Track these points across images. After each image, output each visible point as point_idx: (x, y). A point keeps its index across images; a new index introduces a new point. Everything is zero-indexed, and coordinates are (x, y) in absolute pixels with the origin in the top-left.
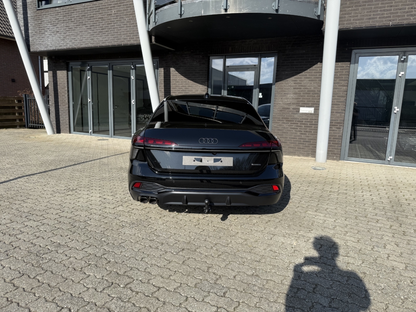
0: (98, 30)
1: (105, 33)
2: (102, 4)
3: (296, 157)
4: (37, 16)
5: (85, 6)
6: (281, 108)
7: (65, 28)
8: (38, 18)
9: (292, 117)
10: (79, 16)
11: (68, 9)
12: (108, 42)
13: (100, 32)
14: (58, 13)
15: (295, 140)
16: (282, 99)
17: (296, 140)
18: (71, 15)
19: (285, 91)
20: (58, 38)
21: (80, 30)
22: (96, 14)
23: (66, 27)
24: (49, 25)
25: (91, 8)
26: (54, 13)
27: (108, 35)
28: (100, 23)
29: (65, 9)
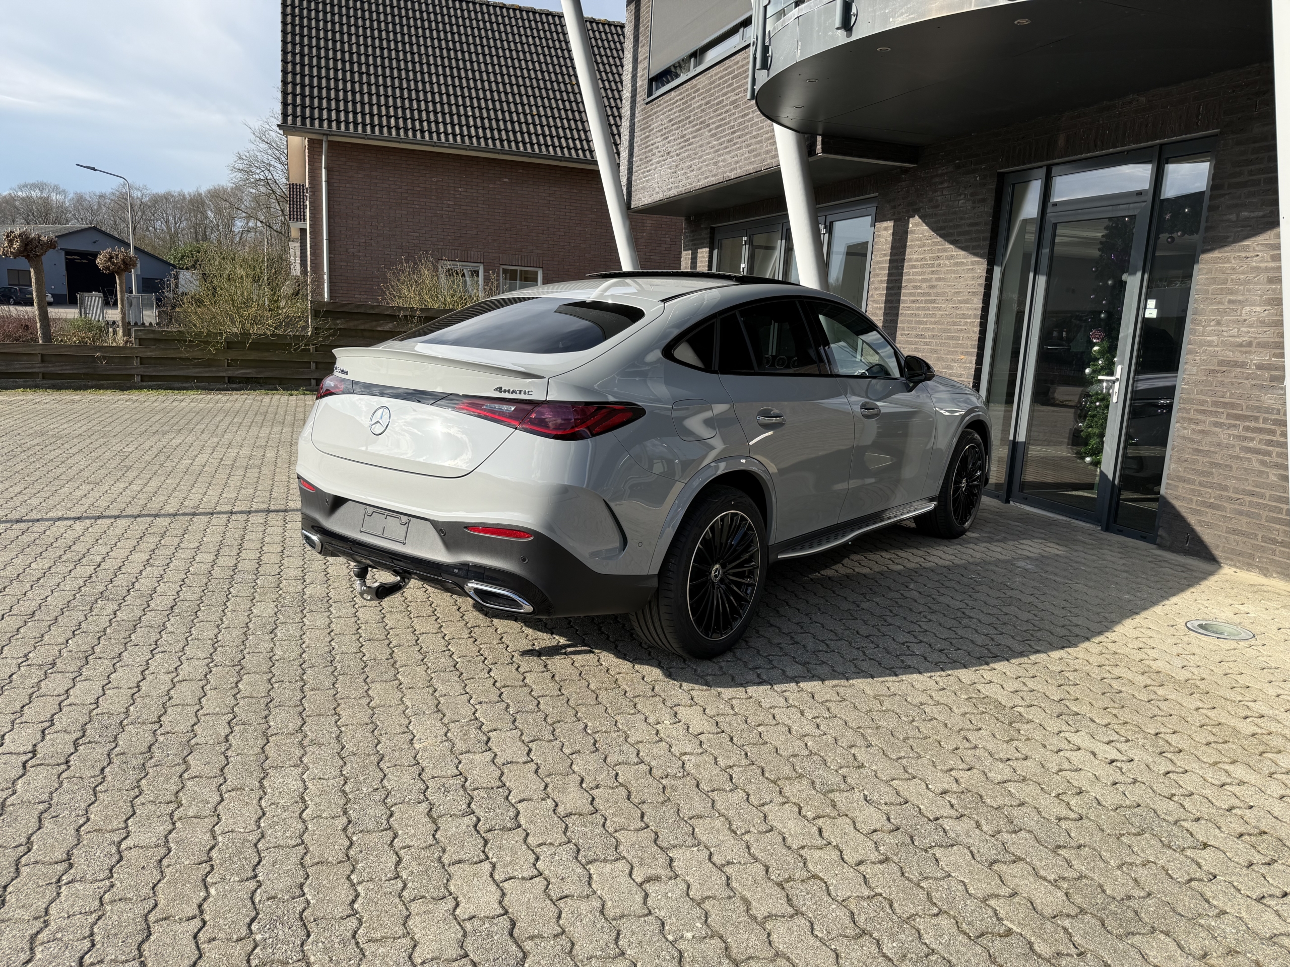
0: (725, 136)
1: (737, 143)
2: (738, 62)
3: (1253, 577)
4: (644, 119)
5: (712, 76)
6: (1215, 361)
7: (680, 141)
8: (647, 123)
9: (1251, 403)
10: (700, 106)
11: (688, 90)
12: (740, 167)
13: (729, 141)
14: (673, 104)
15: (1255, 499)
16: (1219, 323)
17: (1258, 504)
18: (691, 105)
19: (1232, 293)
20: (669, 171)
21: (700, 143)
22: (725, 94)
23: (682, 137)
24: (658, 139)
25: (720, 78)
26: (668, 106)
27: (739, 148)
28: (730, 116)
29: (684, 92)
